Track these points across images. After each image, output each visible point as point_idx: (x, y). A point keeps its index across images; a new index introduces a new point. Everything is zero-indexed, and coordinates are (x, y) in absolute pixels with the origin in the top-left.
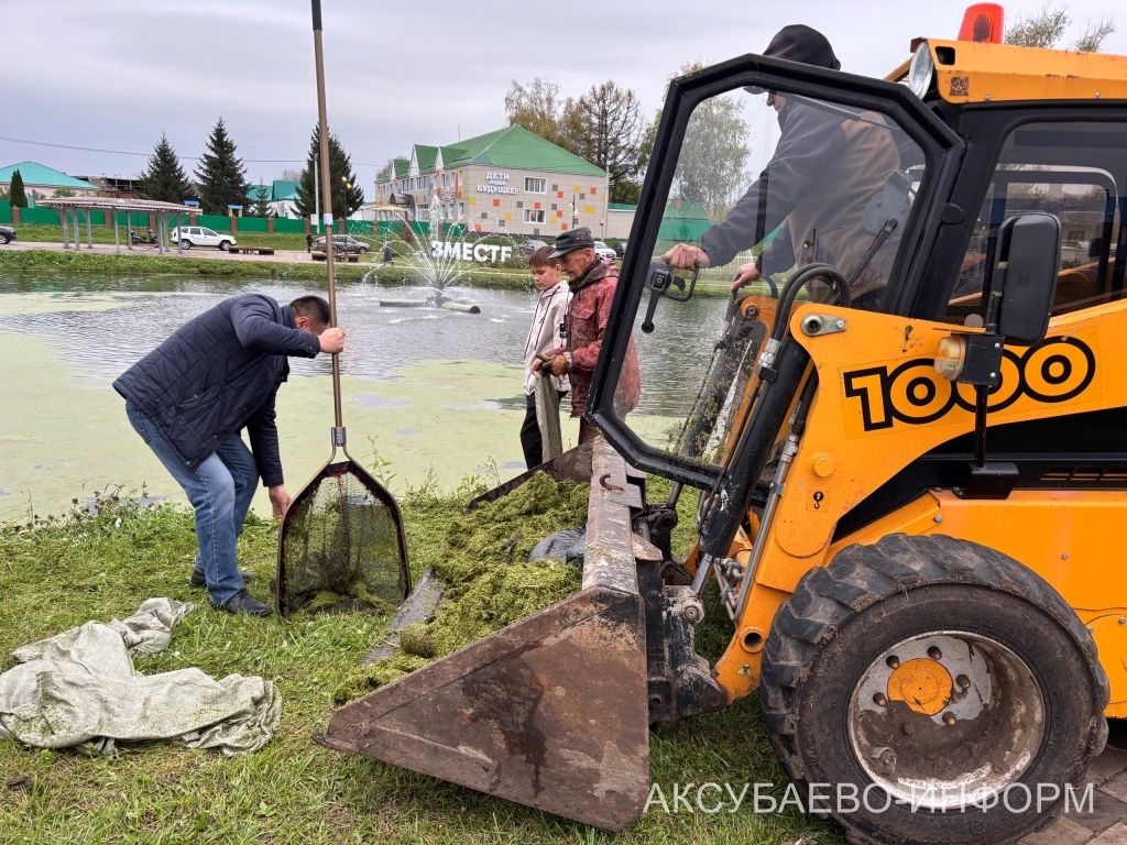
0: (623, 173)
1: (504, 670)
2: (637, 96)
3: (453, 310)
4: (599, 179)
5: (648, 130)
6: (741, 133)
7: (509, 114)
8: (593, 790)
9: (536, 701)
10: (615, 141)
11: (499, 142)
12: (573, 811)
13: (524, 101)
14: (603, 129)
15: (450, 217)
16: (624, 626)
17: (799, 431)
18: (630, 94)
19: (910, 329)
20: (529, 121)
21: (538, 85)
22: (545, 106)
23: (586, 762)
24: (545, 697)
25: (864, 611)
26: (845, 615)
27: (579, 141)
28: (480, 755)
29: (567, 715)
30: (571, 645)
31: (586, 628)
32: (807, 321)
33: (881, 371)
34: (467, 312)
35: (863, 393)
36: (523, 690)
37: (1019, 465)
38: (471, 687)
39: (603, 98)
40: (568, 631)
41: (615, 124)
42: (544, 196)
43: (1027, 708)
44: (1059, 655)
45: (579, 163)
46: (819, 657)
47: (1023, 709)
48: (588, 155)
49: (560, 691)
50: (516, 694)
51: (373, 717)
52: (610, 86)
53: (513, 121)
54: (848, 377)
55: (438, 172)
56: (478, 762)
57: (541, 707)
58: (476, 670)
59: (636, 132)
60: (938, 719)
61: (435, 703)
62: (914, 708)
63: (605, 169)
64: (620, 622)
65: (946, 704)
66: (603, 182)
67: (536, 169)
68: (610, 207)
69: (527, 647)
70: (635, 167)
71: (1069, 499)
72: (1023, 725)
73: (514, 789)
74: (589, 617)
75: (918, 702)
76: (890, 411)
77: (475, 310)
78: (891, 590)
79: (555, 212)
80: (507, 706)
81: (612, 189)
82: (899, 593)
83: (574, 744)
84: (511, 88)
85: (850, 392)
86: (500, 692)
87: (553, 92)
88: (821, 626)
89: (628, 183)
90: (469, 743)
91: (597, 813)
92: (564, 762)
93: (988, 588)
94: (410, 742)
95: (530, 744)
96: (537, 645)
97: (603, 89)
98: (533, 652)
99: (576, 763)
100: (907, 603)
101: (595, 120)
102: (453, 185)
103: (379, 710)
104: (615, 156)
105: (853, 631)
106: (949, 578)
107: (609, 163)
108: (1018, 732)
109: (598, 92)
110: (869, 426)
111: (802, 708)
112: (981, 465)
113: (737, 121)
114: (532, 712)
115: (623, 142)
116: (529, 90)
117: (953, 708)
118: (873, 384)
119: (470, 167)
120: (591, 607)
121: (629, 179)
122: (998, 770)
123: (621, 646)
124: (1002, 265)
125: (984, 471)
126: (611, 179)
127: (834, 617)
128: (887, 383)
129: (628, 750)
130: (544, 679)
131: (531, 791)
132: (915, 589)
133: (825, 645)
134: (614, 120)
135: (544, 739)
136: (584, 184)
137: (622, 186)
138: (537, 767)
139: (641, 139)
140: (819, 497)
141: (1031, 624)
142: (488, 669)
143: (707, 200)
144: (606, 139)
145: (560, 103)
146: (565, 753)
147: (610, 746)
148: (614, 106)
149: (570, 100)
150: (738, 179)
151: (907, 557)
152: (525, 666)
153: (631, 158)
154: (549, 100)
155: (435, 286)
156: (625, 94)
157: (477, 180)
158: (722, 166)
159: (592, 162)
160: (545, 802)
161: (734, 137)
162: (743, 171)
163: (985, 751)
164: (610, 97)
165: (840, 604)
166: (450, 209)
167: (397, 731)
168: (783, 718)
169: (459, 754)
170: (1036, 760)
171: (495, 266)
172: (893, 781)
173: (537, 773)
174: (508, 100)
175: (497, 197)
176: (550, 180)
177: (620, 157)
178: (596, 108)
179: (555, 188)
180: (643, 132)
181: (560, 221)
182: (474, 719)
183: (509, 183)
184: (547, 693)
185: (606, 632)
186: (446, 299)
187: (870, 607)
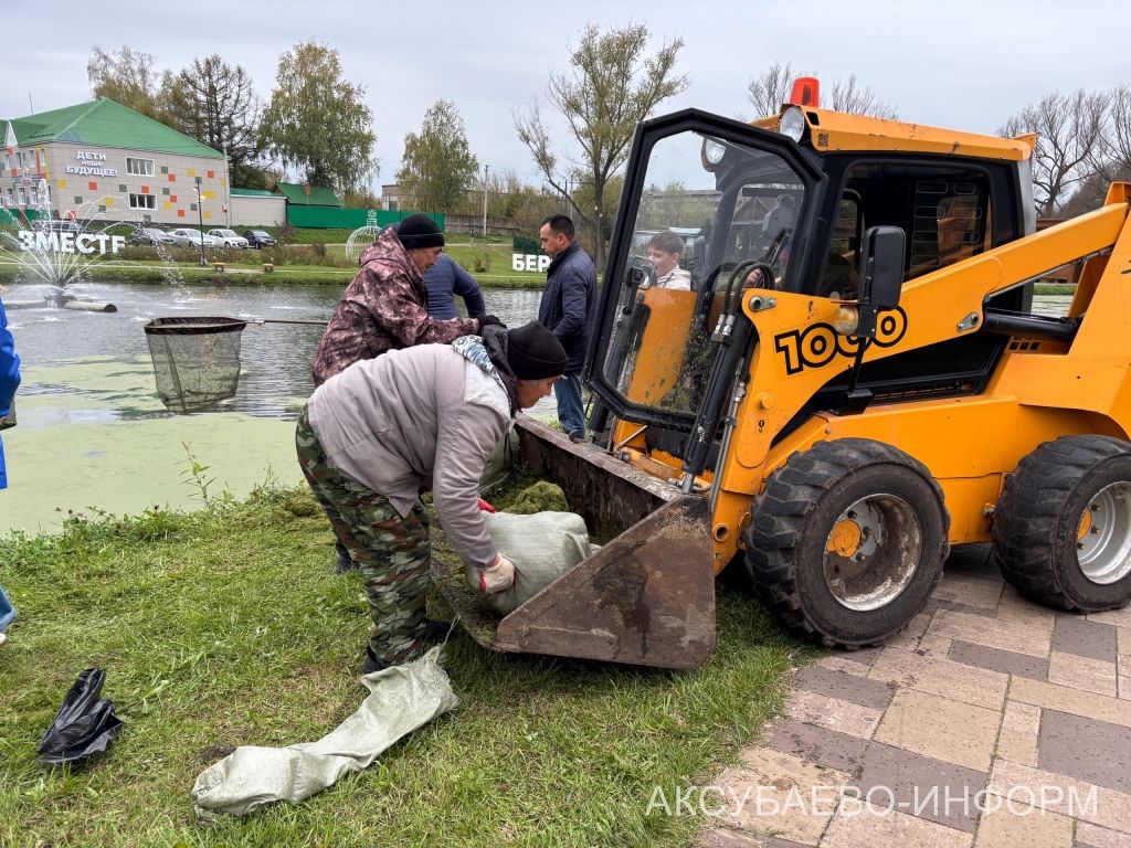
0: (242, 156)
1: (621, 566)
2: (249, 74)
3: (80, 309)
4: (216, 162)
5: (265, 112)
6: (366, 118)
7: (94, 85)
8: (680, 642)
9: (643, 585)
10: (229, 121)
11: (87, 117)
12: (668, 661)
13: (112, 71)
14: (212, 106)
15: (32, 203)
16: (699, 520)
17: (747, 379)
18: (239, 71)
19: (811, 303)
20: (119, 94)
21: (127, 54)
22: (139, 78)
23: (675, 623)
24: (649, 581)
25: (831, 488)
26: (820, 493)
27: (185, 119)
28: (606, 633)
29: (664, 591)
30: (666, 540)
31: (674, 526)
32: (753, 300)
33: (795, 333)
34: (101, 311)
35: (786, 349)
36: (635, 578)
37: (871, 389)
38: (599, 583)
39: (208, 73)
40: (663, 530)
41: (226, 102)
42: (152, 180)
43: (910, 537)
44: (928, 500)
45: (188, 143)
46: (806, 524)
47: (906, 539)
48: (198, 135)
49: (658, 574)
50: (630, 582)
51: (531, 620)
52: (216, 61)
53: (99, 92)
54: (777, 338)
55: (10, 150)
56: (604, 638)
57: (646, 589)
58: (602, 569)
59: (252, 113)
60: (853, 559)
61: (574, 599)
62: (841, 554)
63: (222, 152)
64: (696, 517)
65: (858, 548)
66: (222, 166)
67: (137, 150)
68: (232, 192)
69: (638, 546)
70: (255, 150)
71: (893, 409)
72: (907, 549)
73: (630, 656)
74: (677, 517)
75: (843, 550)
76: (802, 360)
77: (111, 309)
78: (845, 473)
79: (167, 198)
80: (624, 593)
81: (232, 173)
82: (849, 474)
83: (668, 612)
84: (93, 56)
85: (779, 349)
86: (619, 583)
87: (147, 63)
88: (806, 503)
89: (250, 167)
90: (599, 626)
91: (684, 659)
92: (662, 626)
93: (893, 463)
94: (557, 634)
95: (639, 618)
96: (644, 543)
97: (208, 63)
98: (641, 549)
99: (669, 625)
100: (854, 480)
101: (202, 97)
102: (33, 166)
103: (534, 614)
104: (231, 137)
105: (826, 504)
106: (874, 460)
107: (225, 144)
108: (905, 554)
109: (203, 66)
110: (790, 371)
111: (798, 560)
112: (852, 392)
113: (360, 107)
114: (641, 593)
115: (238, 122)
116: (117, 59)
117: (861, 550)
118: (791, 342)
119: (53, 145)
120: (679, 510)
121: (249, 163)
122: (896, 580)
123: (697, 535)
124: (871, 259)
125: (853, 395)
126: (229, 162)
127: (812, 496)
128: (799, 341)
129: (702, 608)
130: (648, 568)
131: (640, 653)
132: (858, 469)
133: (811, 513)
134: (225, 98)
135: (649, 612)
136: (200, 168)
137: (244, 170)
138: (644, 633)
139: (258, 120)
140: (761, 424)
141: (915, 482)
142: (611, 566)
143: (337, 185)
144: (218, 118)
145: (156, 75)
146: (663, 619)
147: (691, 607)
148: (223, 83)
149: (168, 74)
150: (367, 166)
151: (845, 451)
152: (636, 560)
153: (249, 141)
154: (143, 72)
155: (53, 284)
156: (233, 70)
157: (62, 159)
158: (349, 153)
159: (204, 142)
160: (651, 659)
161: (358, 122)
162: (371, 157)
163: (885, 571)
164: (217, 72)
165: (814, 487)
166: (31, 194)
167: (548, 627)
168: (787, 569)
169: (592, 635)
170: (918, 568)
171: (108, 257)
172: (844, 600)
173: (644, 638)
174: (92, 70)
175: (92, 179)
176: (157, 162)
177: (237, 139)
178: (202, 84)
179: (164, 170)
180: (260, 112)
181: (175, 207)
182: (602, 606)
183: (109, 165)
184: (650, 577)
185: (688, 527)
186: (72, 298)
187: (834, 485)
